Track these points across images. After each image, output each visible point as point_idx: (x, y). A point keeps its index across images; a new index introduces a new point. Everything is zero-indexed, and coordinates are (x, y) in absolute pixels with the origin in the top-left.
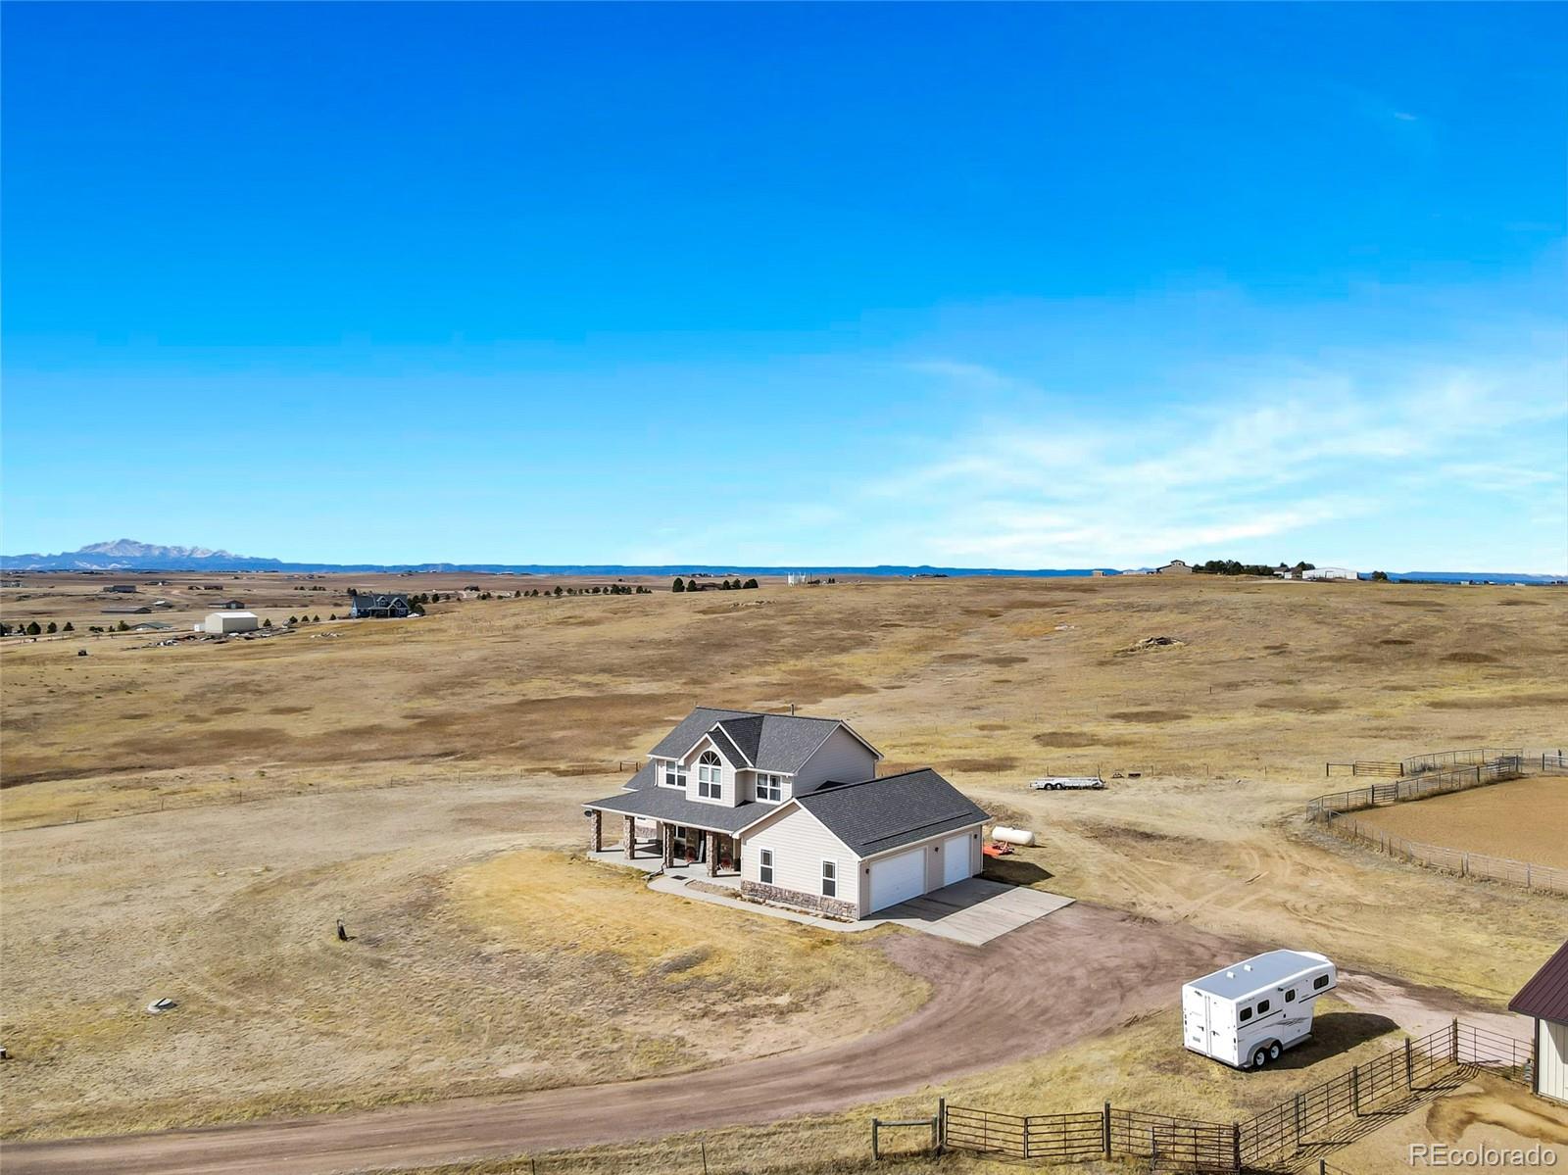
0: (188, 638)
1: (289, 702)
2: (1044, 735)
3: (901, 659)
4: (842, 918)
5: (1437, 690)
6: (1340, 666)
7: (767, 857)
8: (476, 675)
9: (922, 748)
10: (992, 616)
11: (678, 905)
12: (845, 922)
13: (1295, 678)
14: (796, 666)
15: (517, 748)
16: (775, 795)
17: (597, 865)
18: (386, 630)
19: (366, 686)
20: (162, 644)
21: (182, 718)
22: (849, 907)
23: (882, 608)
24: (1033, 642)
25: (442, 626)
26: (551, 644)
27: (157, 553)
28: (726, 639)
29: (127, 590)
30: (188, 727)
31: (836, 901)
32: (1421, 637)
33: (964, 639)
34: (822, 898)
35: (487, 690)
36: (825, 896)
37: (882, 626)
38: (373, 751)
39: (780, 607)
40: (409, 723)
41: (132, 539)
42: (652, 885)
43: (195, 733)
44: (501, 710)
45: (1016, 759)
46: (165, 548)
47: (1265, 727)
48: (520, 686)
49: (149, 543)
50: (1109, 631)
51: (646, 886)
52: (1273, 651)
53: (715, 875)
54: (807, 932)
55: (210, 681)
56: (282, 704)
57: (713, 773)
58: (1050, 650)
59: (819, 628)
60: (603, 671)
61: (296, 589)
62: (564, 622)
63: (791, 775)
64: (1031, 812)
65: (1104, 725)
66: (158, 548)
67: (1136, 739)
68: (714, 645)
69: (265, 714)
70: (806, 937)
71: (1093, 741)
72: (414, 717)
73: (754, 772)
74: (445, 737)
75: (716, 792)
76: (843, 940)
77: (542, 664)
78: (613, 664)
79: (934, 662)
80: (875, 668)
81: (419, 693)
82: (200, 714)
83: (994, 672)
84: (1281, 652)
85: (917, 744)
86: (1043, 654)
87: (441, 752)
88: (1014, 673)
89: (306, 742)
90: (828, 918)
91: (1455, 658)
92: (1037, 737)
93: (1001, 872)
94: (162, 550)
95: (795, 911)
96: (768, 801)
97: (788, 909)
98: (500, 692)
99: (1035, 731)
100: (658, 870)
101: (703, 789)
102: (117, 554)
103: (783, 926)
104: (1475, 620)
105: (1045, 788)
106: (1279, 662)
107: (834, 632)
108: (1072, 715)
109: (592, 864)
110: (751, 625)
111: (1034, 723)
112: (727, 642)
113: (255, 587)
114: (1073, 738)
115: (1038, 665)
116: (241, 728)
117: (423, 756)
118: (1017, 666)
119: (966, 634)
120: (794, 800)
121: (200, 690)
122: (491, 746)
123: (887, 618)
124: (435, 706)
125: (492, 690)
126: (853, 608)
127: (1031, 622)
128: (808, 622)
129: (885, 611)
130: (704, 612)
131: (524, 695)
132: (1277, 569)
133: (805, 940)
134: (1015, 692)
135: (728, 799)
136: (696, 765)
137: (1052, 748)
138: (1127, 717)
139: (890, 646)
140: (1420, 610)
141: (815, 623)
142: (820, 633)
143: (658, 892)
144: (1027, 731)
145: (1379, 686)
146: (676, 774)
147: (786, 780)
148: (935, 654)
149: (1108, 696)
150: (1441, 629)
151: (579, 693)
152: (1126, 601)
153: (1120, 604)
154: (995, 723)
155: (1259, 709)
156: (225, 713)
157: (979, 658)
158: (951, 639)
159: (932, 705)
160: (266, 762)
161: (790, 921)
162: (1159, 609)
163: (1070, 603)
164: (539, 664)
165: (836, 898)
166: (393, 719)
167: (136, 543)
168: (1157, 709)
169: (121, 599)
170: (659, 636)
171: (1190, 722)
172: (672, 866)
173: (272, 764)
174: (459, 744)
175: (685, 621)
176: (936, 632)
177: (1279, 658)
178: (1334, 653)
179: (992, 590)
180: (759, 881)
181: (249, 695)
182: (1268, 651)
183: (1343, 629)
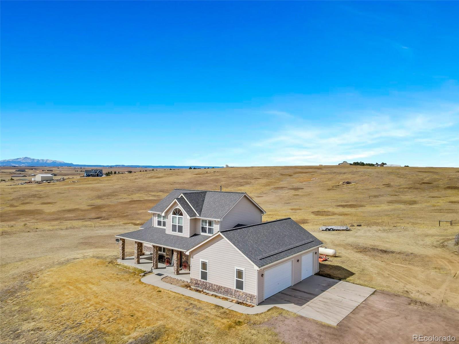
0: (29, 182)
1: (49, 201)
2: (315, 212)
3: (261, 188)
4: (247, 303)
5: (448, 198)
6: (410, 190)
7: (204, 265)
8: (117, 192)
9: (271, 216)
10: (289, 176)
11: (154, 293)
12: (249, 306)
13: (397, 194)
14: (226, 190)
15: (124, 216)
16: (210, 231)
17: (120, 267)
18: (94, 180)
19: (78, 196)
20: (20, 184)
21: (8, 205)
22: (252, 297)
23: (254, 173)
24: (304, 183)
25: (112, 179)
26: (145, 183)
27: (36, 161)
28: (203, 182)
29: (23, 171)
30: (9, 208)
31: (243, 293)
32: (435, 181)
33: (282, 183)
34: (235, 291)
35: (120, 197)
36: (237, 289)
37: (254, 179)
38: (72, 217)
39: (221, 173)
40: (90, 207)
41: (28, 157)
42: (144, 280)
43: (10, 211)
44: (122, 203)
45: (307, 220)
46: (38, 160)
47: (394, 210)
48: (131, 196)
49: (34, 158)
50: (329, 180)
51: (140, 280)
52: (386, 186)
53: (178, 273)
54: (227, 314)
55: (24, 194)
56: (46, 201)
57: (179, 219)
58: (310, 186)
59: (234, 179)
60: (161, 191)
61: (75, 171)
62: (151, 178)
63: (219, 220)
64: (325, 240)
65: (336, 209)
66: (36, 160)
67: (349, 213)
68: (199, 184)
69: (39, 204)
70: (225, 318)
71: (334, 214)
72: (91, 206)
73: (200, 219)
74: (100, 212)
75: (180, 229)
76: (249, 321)
77: (140, 189)
78: (164, 189)
79: (272, 189)
80: (252, 191)
81: (96, 198)
82: (15, 204)
83: (293, 192)
84: (389, 186)
85: (270, 215)
86: (309, 187)
87: (96, 217)
88: (299, 192)
89: (50, 214)
90: (239, 303)
91: (449, 188)
92: (313, 212)
93: (327, 271)
94: (37, 160)
95: (220, 298)
96: (207, 234)
97: (216, 296)
98: (124, 198)
99: (311, 210)
100: (149, 270)
101: (174, 228)
102: (24, 161)
103: (212, 309)
104: (451, 177)
105: (326, 230)
106: (389, 189)
107: (239, 180)
108: (323, 206)
109: (117, 266)
110: (212, 178)
111: (310, 208)
112: (203, 183)
113: (63, 170)
114: (326, 213)
115: (307, 190)
116: (28, 209)
117: (89, 219)
118: (300, 190)
119: (282, 181)
120: (220, 233)
121: (19, 197)
122: (115, 215)
123: (256, 176)
124: (100, 202)
125: (122, 197)
126: (245, 173)
127: (303, 178)
128: (230, 177)
129: (255, 174)
130: (196, 174)
131: (132, 199)
132: (375, 165)
133: (225, 321)
134: (301, 198)
135: (186, 233)
136: (171, 215)
137: (319, 216)
138: (343, 206)
139: (257, 184)
140: (431, 174)
141: (232, 178)
142: (234, 180)
143: (145, 284)
144: (309, 210)
145: (427, 196)
146: (162, 220)
147: (217, 223)
148: (272, 187)
149: (334, 199)
150: (440, 179)
151: (151, 198)
152: (333, 171)
153: (331, 172)
154: (296, 208)
155: (389, 204)
156: (25, 204)
157: (287, 188)
158: (277, 182)
159: (273, 202)
160: (31, 220)
161: (216, 305)
162: (345, 173)
163: (314, 172)
164: (139, 189)
165: (244, 291)
166: (84, 207)
167: (29, 158)
168: (353, 203)
169: (20, 173)
170: (181, 181)
171: (366, 208)
172: (157, 268)
173: (34, 221)
174: (104, 215)
175: (190, 177)
176: (272, 180)
177: (389, 188)
178: (407, 186)
179: (289, 168)
180: (200, 279)
181: (36, 198)
182: (384, 186)
183: (407, 179)
